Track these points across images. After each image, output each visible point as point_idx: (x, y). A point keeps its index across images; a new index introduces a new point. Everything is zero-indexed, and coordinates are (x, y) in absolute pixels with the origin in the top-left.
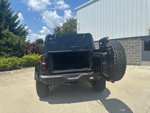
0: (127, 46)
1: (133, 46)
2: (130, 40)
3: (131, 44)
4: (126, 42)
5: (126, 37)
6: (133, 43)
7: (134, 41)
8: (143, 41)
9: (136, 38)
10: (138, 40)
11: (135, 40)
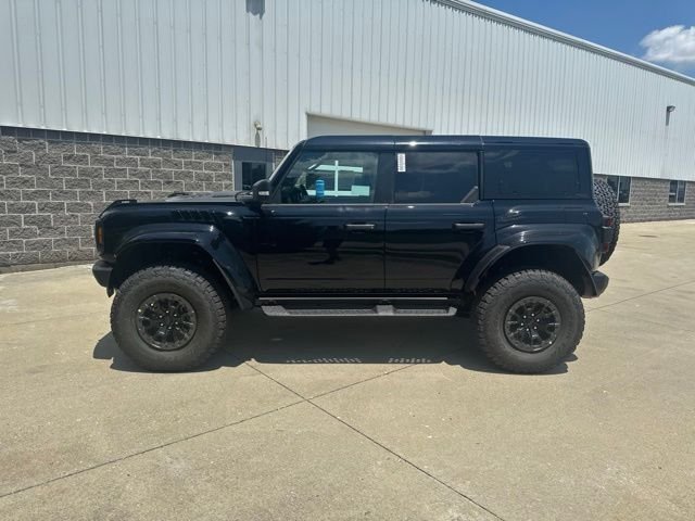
0: (188, 175)
1: (209, 178)
2: (200, 154)
3: (201, 169)
4: (184, 158)
5: (184, 137)
6: (208, 167)
7: (213, 160)
8: (240, 163)
9: (217, 148)
10: (224, 157)
11: (216, 154)
